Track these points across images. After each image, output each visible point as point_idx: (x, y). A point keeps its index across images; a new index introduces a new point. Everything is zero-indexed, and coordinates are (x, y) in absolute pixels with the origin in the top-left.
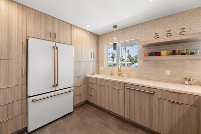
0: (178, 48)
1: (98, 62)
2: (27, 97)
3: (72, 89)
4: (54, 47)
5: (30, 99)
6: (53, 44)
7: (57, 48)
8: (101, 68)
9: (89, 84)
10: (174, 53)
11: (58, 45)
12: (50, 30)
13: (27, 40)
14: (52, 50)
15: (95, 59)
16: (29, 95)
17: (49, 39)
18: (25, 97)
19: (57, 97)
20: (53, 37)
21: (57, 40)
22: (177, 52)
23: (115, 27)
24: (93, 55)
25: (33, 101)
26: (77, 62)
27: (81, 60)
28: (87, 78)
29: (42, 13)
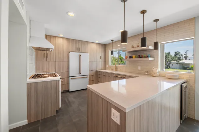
0: (141, 54)
1: (105, 62)
2: (69, 77)
3: (88, 76)
4: (79, 55)
5: (70, 78)
6: (79, 53)
7: (80, 55)
8: (107, 66)
9: (98, 75)
10: (139, 57)
11: (81, 54)
12: (78, 47)
13: (69, 53)
14: (78, 56)
15: (103, 60)
16: (70, 76)
17: (77, 51)
18: (68, 77)
19: (82, 79)
20: (79, 50)
21: (80, 51)
22: (141, 56)
23: (112, 40)
24: (101, 58)
25: (71, 79)
26: (91, 62)
27: (93, 61)
28: (97, 72)
29: (74, 39)
